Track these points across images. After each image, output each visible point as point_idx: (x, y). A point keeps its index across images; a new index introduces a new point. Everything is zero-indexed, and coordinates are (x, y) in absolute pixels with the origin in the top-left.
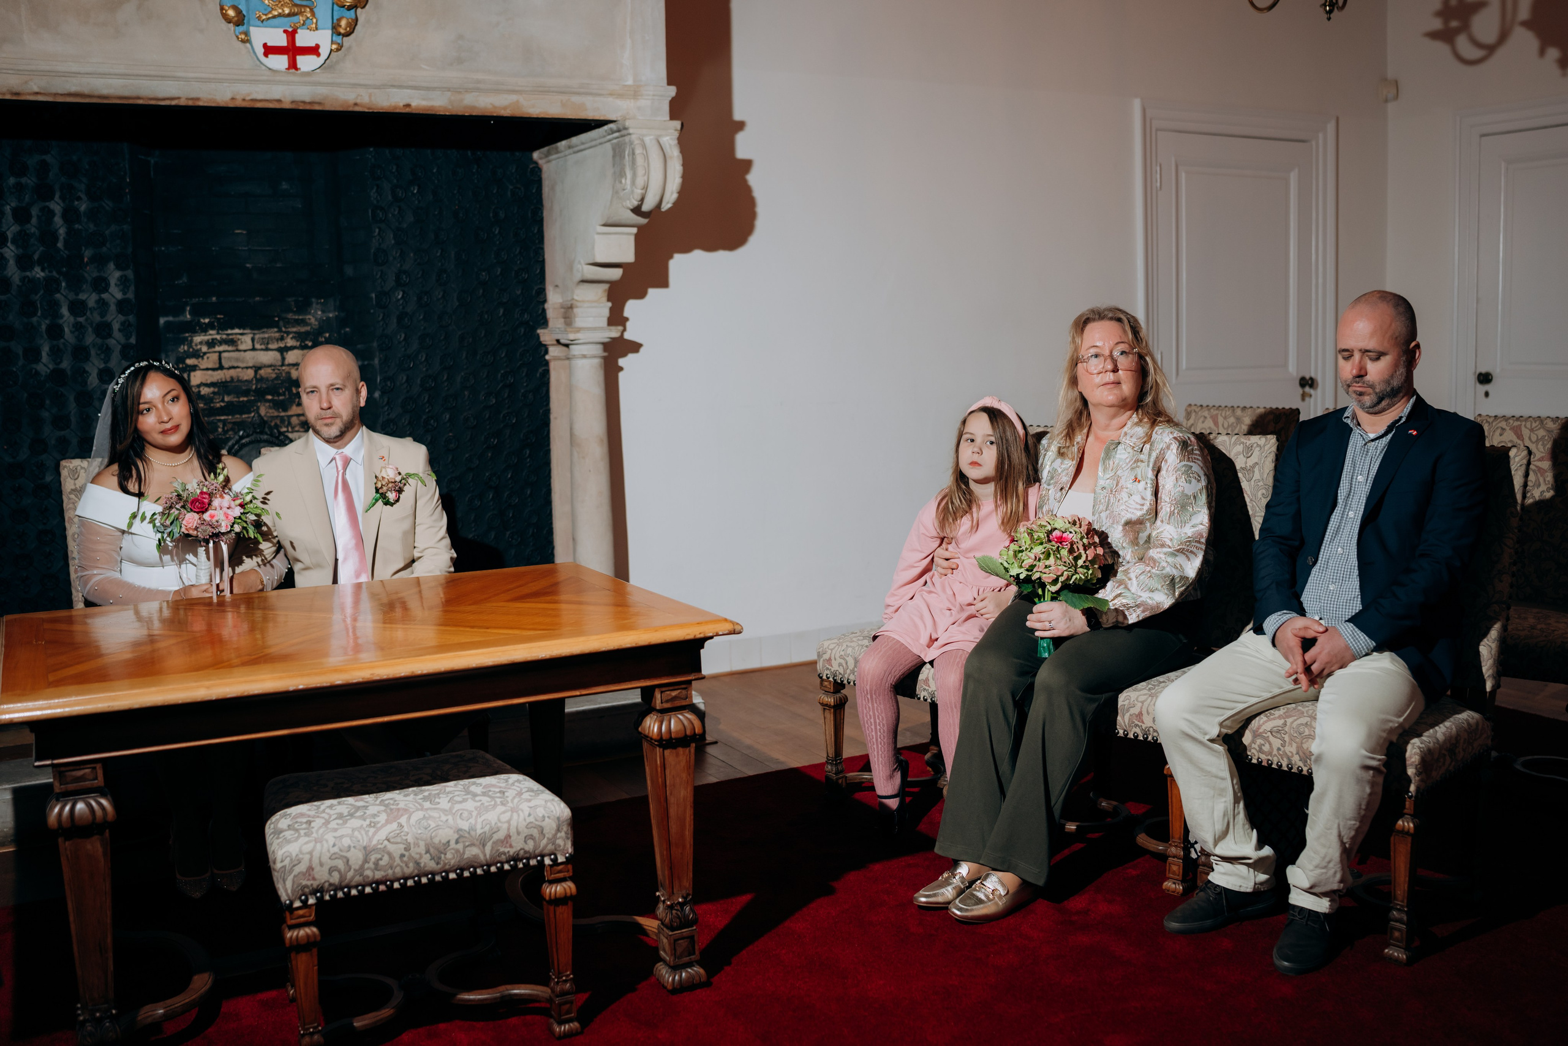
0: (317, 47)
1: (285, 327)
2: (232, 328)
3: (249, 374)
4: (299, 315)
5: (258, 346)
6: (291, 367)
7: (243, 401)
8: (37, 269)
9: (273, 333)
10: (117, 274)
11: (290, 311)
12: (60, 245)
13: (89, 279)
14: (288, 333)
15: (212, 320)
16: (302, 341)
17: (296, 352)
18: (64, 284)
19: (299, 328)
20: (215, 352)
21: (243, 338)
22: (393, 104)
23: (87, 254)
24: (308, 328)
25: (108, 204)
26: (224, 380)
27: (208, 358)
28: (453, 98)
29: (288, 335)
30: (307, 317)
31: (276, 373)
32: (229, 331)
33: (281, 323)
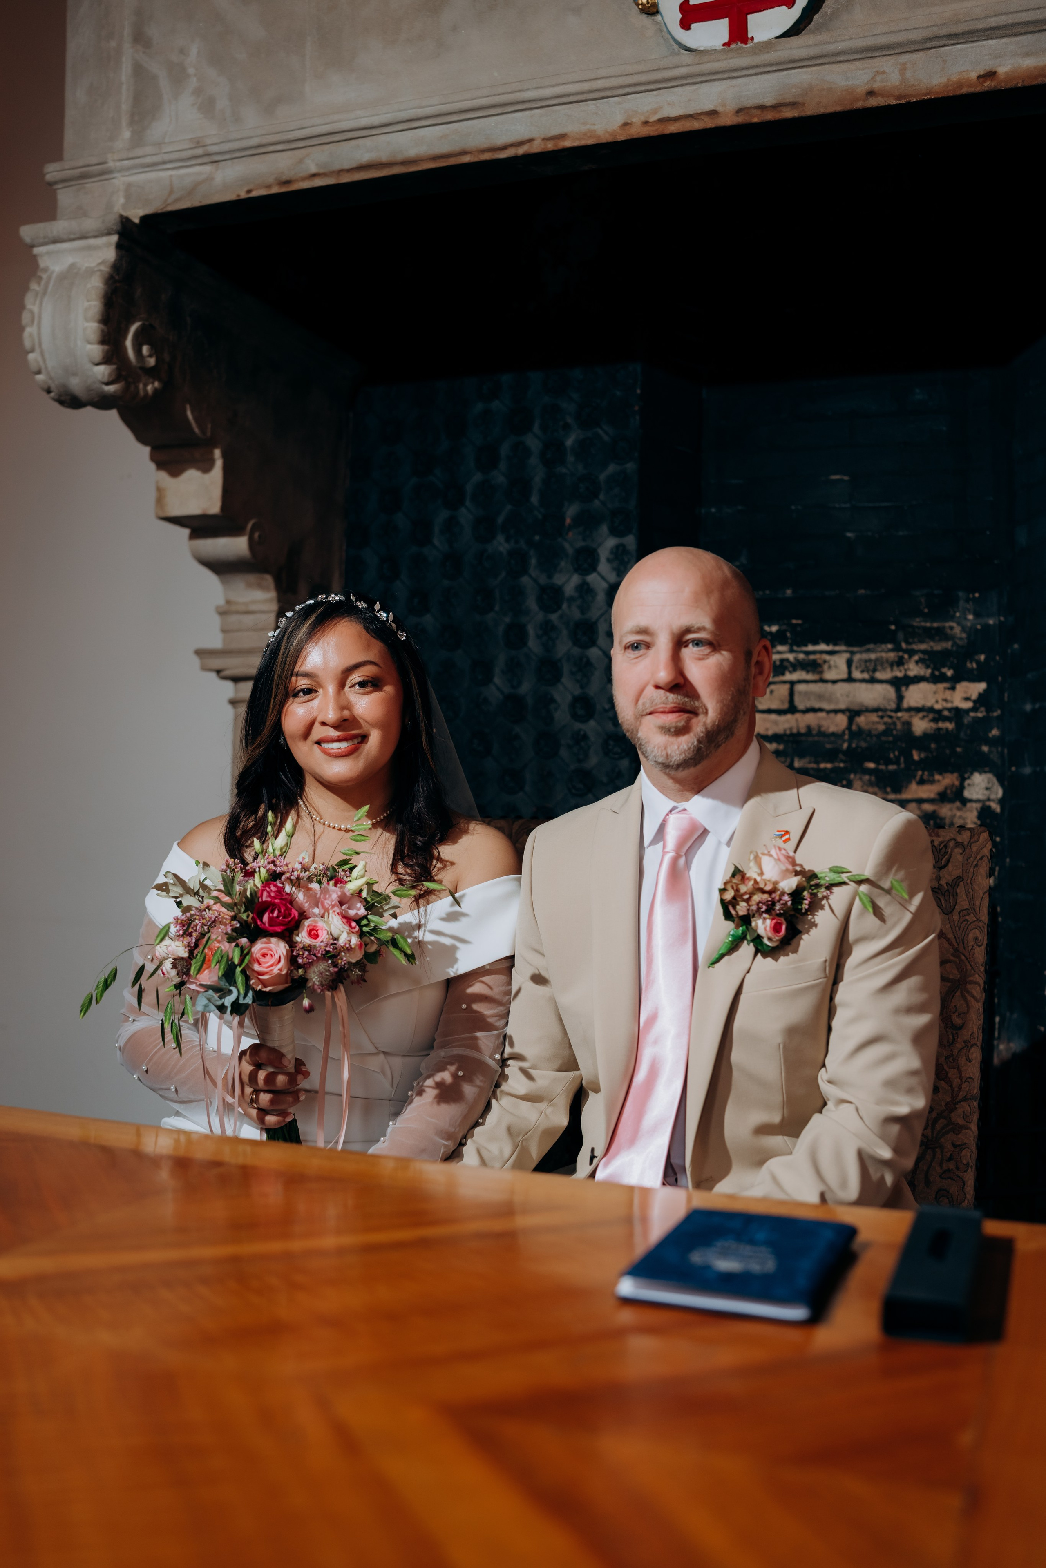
1: (908, 643)
2: (816, 643)
3: (839, 723)
4: (933, 621)
5: (857, 674)
6: (913, 713)
7: (825, 769)
8: (501, 538)
9: (885, 652)
10: (611, 542)
11: (916, 613)
12: (534, 499)
13: (570, 550)
14: (911, 653)
15: (784, 627)
16: (935, 668)
17: (924, 687)
18: (534, 561)
19: (932, 644)
20: (785, 682)
21: (832, 659)
23: (571, 511)
24: (948, 645)
25: (605, 433)
26: (795, 731)
27: (772, 692)
29: (910, 657)
30: (947, 624)
31: (885, 723)
32: (810, 648)
33: (900, 635)
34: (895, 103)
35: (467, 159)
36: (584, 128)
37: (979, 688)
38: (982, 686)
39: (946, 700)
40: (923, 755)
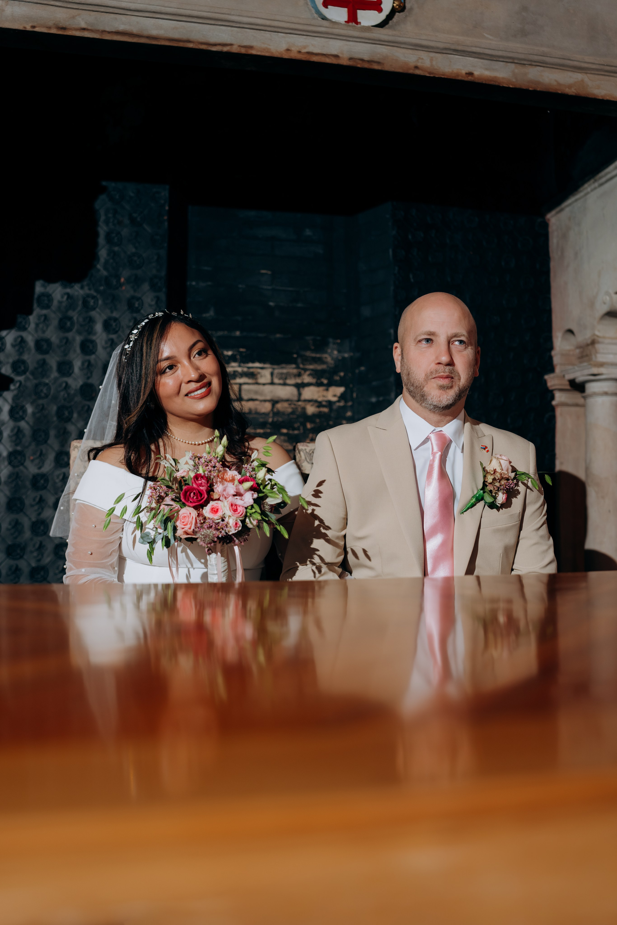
0: (380, 2)
1: (303, 364)
2: (253, 362)
3: (267, 407)
4: (316, 353)
5: (276, 381)
6: (307, 403)
9: (291, 369)
10: (151, 294)
11: (308, 349)
12: (100, 265)
13: (124, 297)
14: (305, 370)
15: (235, 353)
16: (318, 379)
17: (312, 389)
18: (100, 302)
19: (316, 366)
21: (263, 372)
22: (455, 71)
23: (124, 274)
24: (324, 367)
25: (147, 230)
28: (516, 71)
29: (305, 372)
30: (325, 355)
31: (292, 408)
32: (250, 365)
33: (299, 360)
34: (428, 75)
35: (191, 45)
36: (264, 46)
37: (340, 390)
38: (341, 390)
39: (324, 396)
40: (313, 425)
